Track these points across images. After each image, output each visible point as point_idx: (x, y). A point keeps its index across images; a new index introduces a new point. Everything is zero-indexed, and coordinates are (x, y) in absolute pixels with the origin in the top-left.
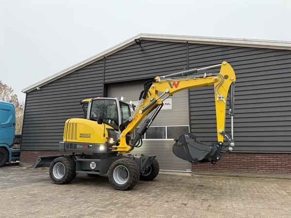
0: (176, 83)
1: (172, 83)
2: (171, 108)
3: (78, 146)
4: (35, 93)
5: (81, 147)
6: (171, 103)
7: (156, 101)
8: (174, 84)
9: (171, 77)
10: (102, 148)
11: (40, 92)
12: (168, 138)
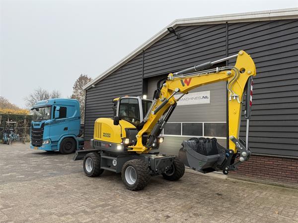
0: (188, 80)
1: (184, 80)
2: (209, 102)
3: (102, 144)
4: (92, 90)
5: (104, 145)
6: (209, 96)
7: (167, 102)
8: (186, 81)
9: (183, 73)
10: (119, 148)
11: (95, 89)
12: (205, 135)
